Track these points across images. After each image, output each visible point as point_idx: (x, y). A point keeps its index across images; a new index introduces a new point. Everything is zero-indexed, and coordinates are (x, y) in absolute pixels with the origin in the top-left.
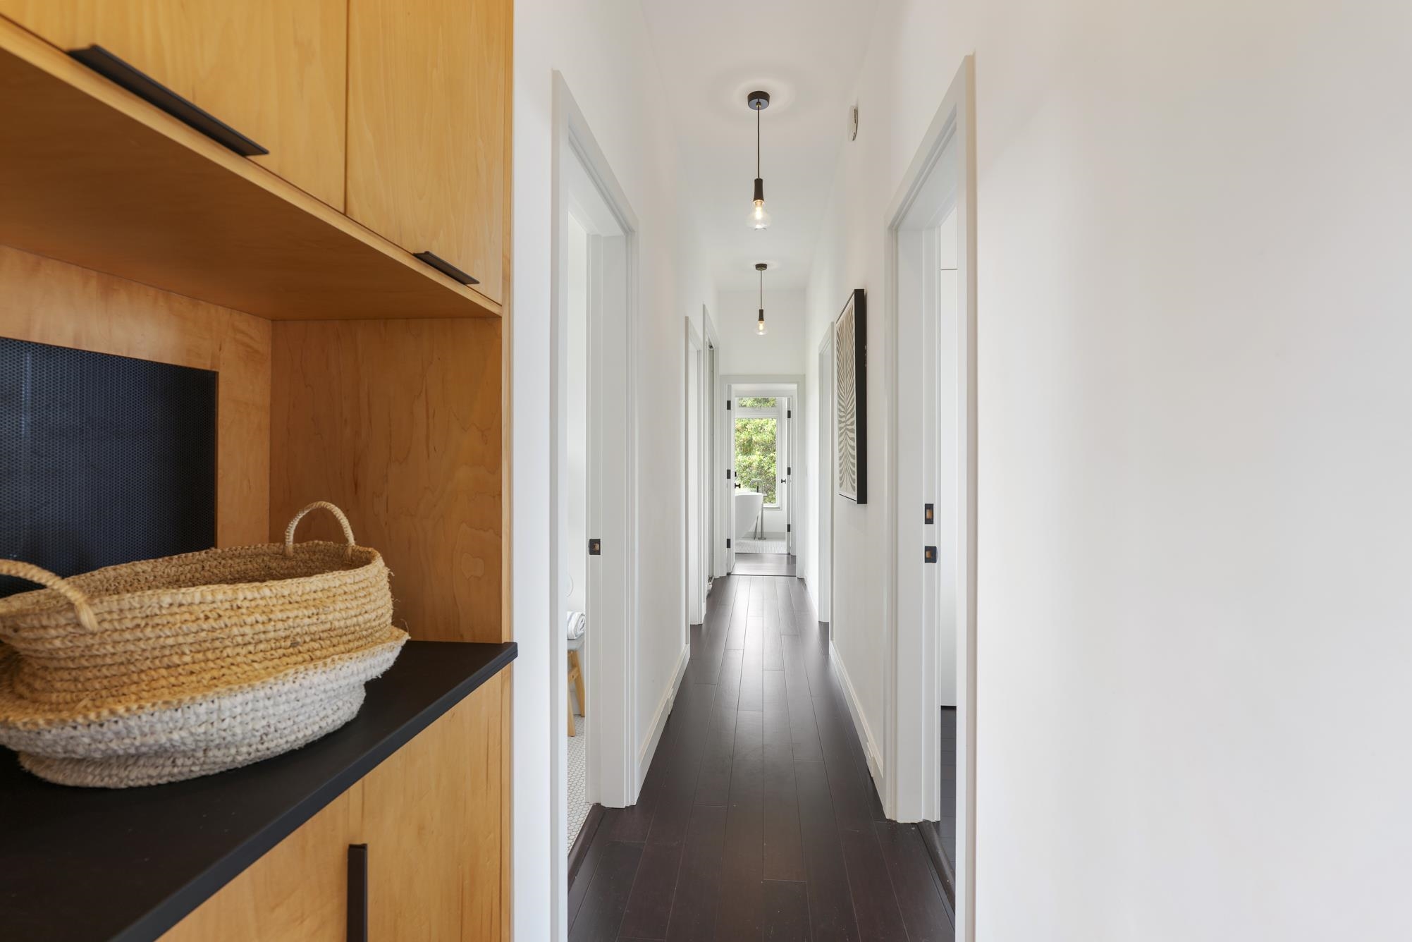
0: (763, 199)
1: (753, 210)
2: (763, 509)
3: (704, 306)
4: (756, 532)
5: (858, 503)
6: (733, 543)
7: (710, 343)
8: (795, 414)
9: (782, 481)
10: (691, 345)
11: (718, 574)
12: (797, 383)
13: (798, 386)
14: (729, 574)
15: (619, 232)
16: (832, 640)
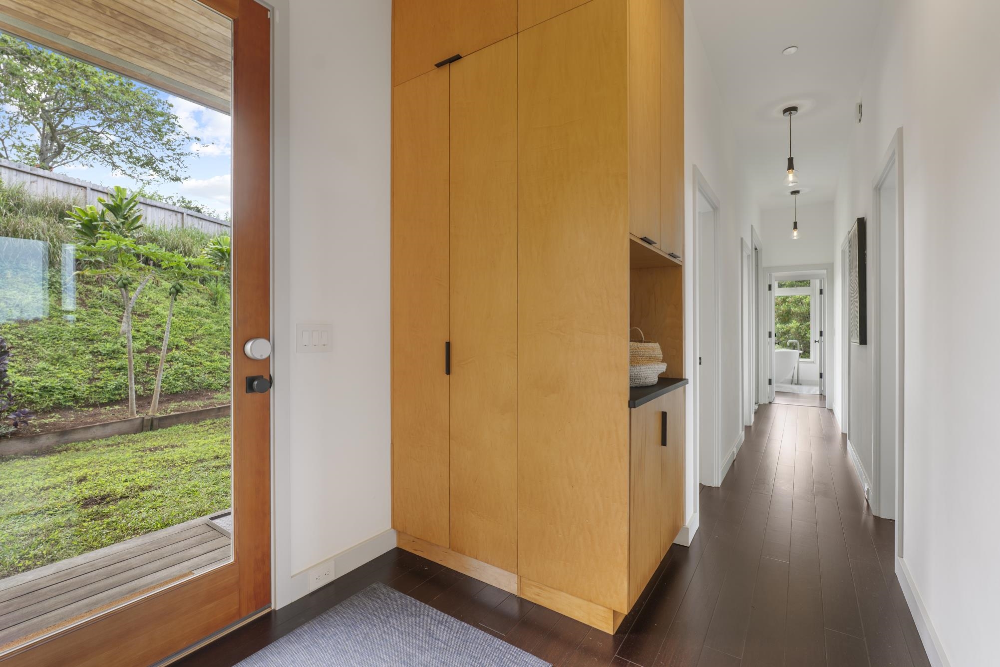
0: (794, 169)
1: (787, 176)
2: (798, 362)
3: (752, 226)
4: (792, 380)
5: (860, 344)
6: (773, 382)
7: (755, 246)
8: (825, 292)
9: (815, 341)
10: (744, 253)
11: (763, 401)
12: (827, 269)
13: (827, 272)
14: (770, 403)
15: (711, 210)
16: (849, 439)
